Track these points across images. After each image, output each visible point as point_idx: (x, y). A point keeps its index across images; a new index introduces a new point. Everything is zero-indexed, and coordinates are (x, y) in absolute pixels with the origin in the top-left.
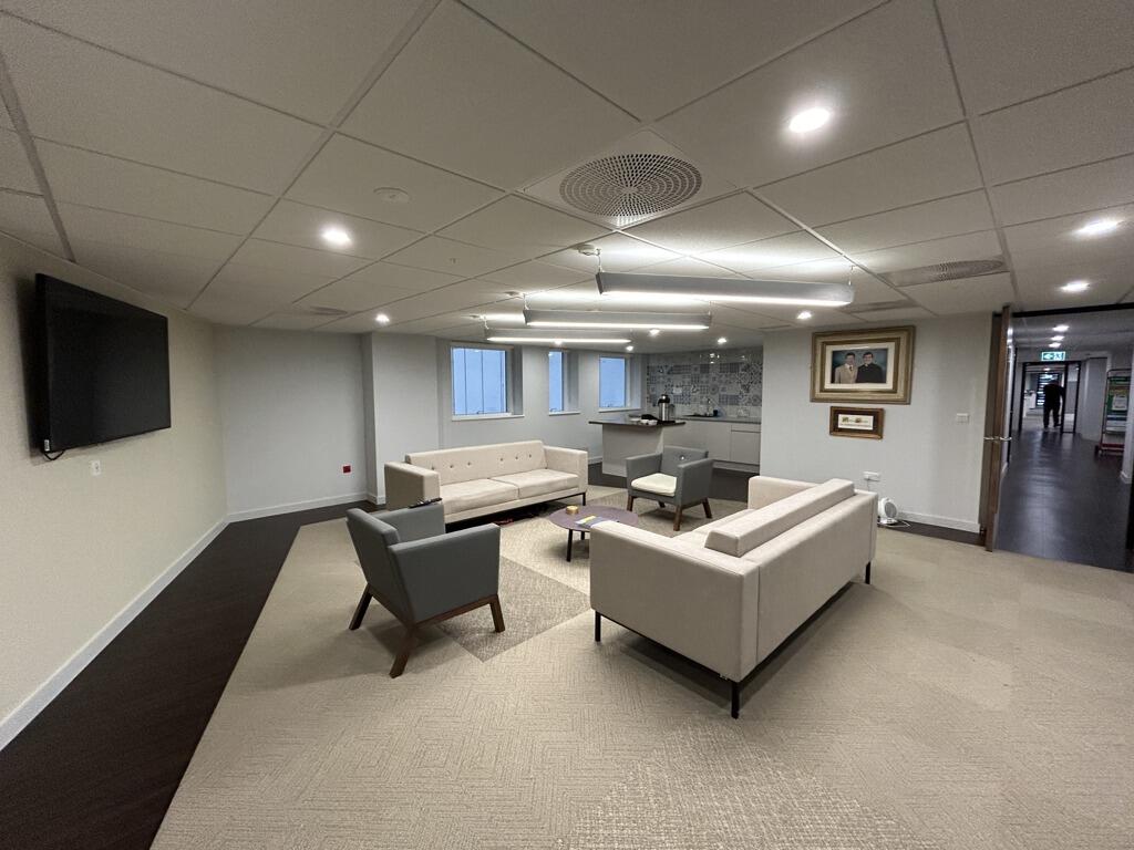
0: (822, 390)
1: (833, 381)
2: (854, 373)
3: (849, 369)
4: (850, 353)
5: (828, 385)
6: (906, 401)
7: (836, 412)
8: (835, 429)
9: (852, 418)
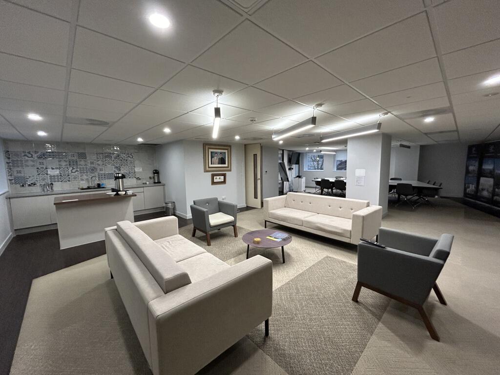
0: (209, 167)
1: (211, 164)
2: (217, 161)
3: (216, 159)
4: (216, 153)
5: (210, 166)
6: (230, 170)
7: (213, 176)
8: (213, 183)
9: (218, 177)
